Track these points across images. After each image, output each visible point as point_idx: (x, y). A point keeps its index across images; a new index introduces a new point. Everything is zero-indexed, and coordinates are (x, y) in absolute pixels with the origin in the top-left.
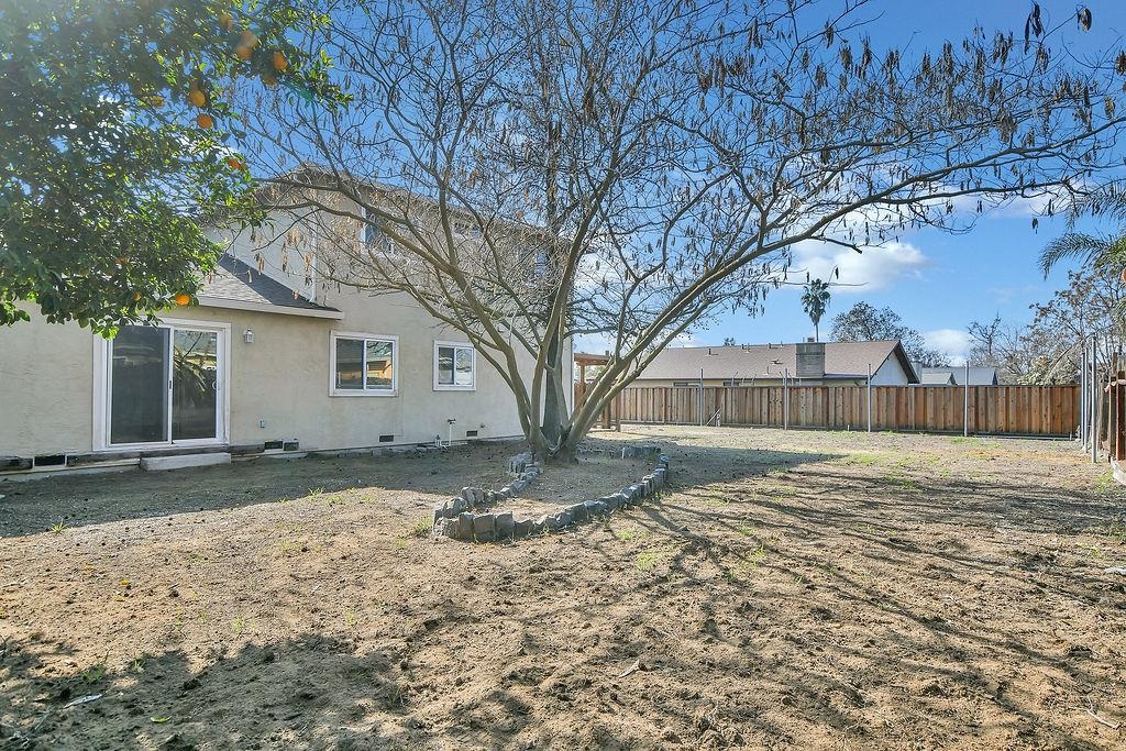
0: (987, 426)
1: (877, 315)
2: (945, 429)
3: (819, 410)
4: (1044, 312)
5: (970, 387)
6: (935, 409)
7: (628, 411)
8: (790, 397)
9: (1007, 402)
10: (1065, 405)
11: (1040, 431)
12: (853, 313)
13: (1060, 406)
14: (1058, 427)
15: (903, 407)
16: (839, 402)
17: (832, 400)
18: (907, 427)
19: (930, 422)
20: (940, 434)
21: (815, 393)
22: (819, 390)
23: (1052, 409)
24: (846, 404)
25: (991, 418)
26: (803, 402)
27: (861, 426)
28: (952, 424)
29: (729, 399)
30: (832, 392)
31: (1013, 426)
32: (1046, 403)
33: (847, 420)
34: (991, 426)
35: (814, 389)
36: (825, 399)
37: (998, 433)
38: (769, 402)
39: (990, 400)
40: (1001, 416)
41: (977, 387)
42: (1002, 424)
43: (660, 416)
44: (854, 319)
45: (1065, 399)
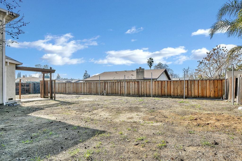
0: (191, 95)
1: (163, 66)
2: (177, 96)
3: (136, 90)
4: (201, 63)
5: (186, 81)
6: (174, 89)
7: (79, 90)
8: (127, 85)
9: (198, 86)
10: (219, 87)
11: (210, 97)
12: (158, 65)
13: (217, 87)
14: (216, 95)
15: (163, 88)
16: (143, 87)
17: (140, 86)
18: (164, 95)
19: (172, 94)
20: (176, 98)
21: (135, 83)
22: (136, 82)
23: (214, 89)
24: (145, 87)
25: (193, 92)
26: (131, 87)
27: (149, 95)
28: (179, 94)
29: (108, 86)
30: (140, 83)
31: (200, 95)
32: (212, 86)
33: (145, 93)
34: (193, 95)
35: (135, 82)
36: (138, 86)
37: (195, 97)
38: (121, 87)
39: (192, 85)
40: (196, 91)
41: (188, 81)
42: (196, 94)
43: (88, 92)
44: (158, 66)
45: (219, 85)
